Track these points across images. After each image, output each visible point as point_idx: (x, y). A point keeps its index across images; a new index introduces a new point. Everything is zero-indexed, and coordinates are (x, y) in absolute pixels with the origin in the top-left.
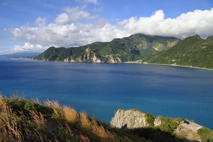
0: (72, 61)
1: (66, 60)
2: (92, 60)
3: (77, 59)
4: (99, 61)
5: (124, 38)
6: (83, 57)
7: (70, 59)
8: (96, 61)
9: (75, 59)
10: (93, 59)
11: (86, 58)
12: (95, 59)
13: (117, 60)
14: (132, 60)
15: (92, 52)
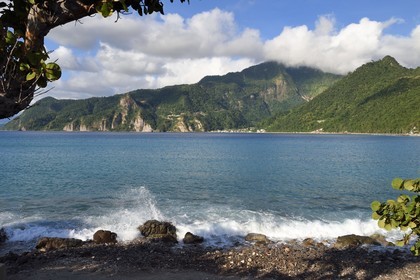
0: (83, 129)
1: (68, 129)
2: (132, 126)
3: (95, 125)
4: (148, 129)
5: (229, 74)
6: (111, 118)
7: (77, 125)
8: (142, 128)
9: (89, 124)
10: (136, 123)
11: (119, 120)
12: (138, 122)
13: (193, 125)
14: (236, 127)
15: (135, 106)
